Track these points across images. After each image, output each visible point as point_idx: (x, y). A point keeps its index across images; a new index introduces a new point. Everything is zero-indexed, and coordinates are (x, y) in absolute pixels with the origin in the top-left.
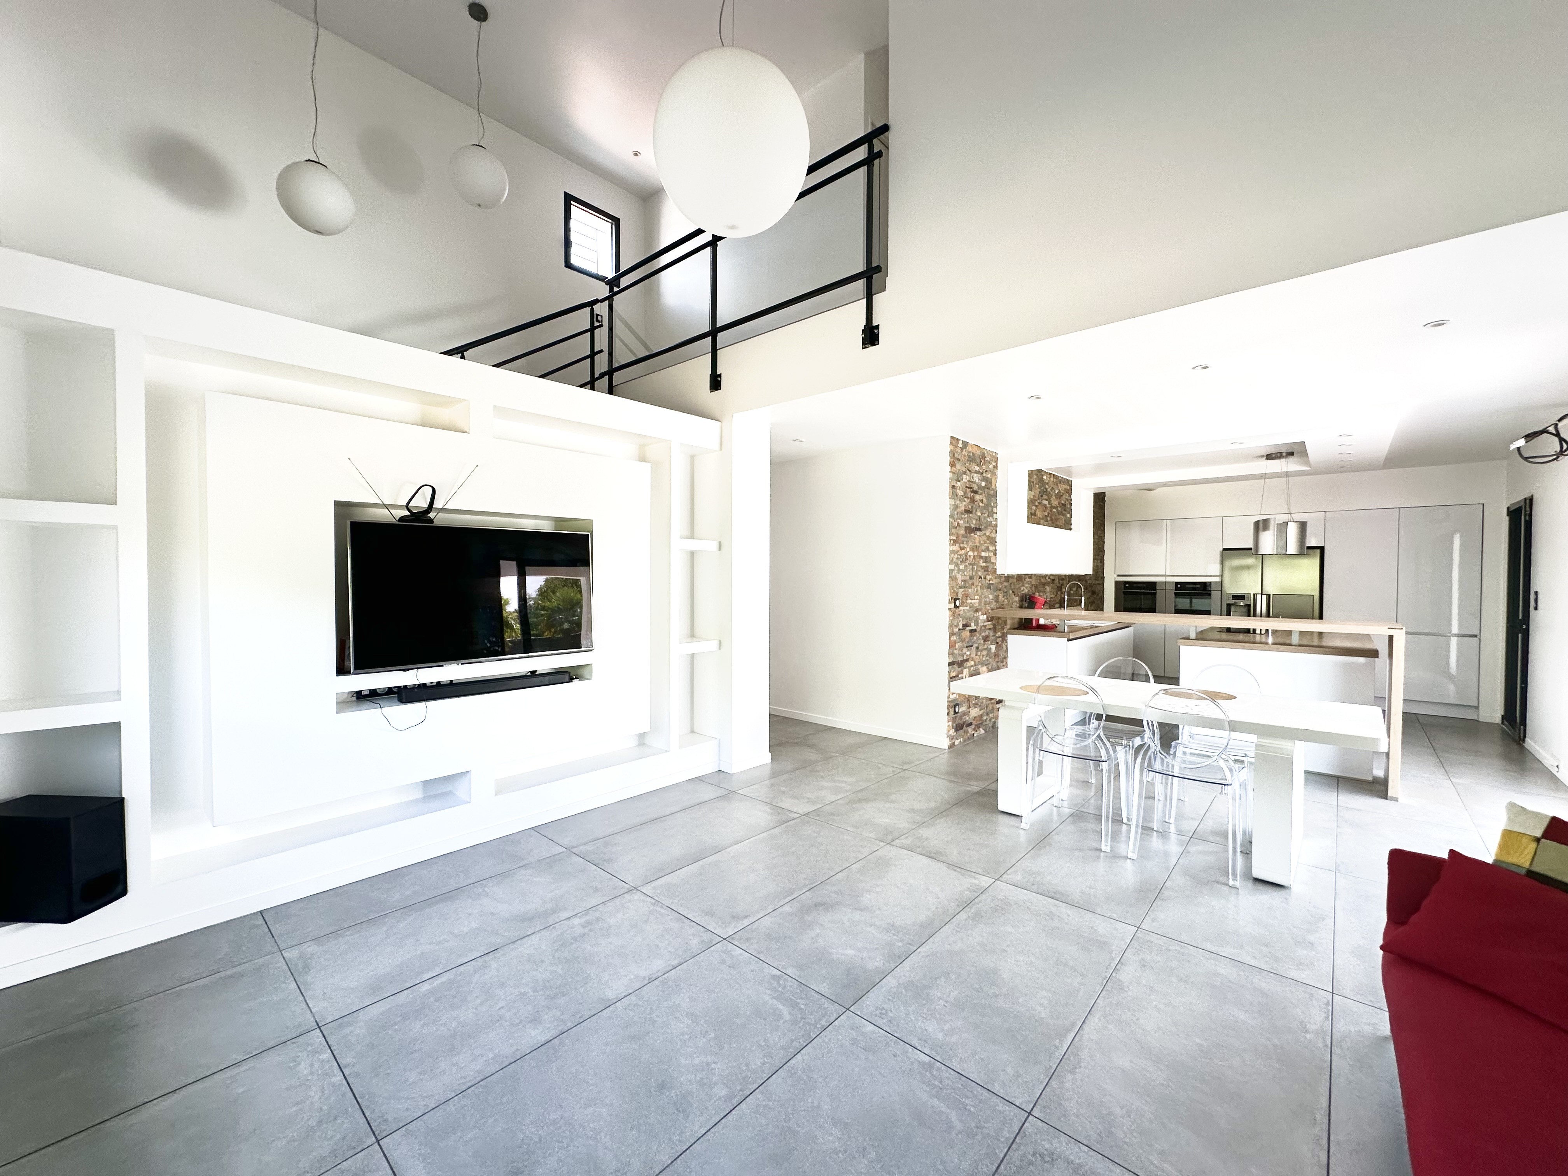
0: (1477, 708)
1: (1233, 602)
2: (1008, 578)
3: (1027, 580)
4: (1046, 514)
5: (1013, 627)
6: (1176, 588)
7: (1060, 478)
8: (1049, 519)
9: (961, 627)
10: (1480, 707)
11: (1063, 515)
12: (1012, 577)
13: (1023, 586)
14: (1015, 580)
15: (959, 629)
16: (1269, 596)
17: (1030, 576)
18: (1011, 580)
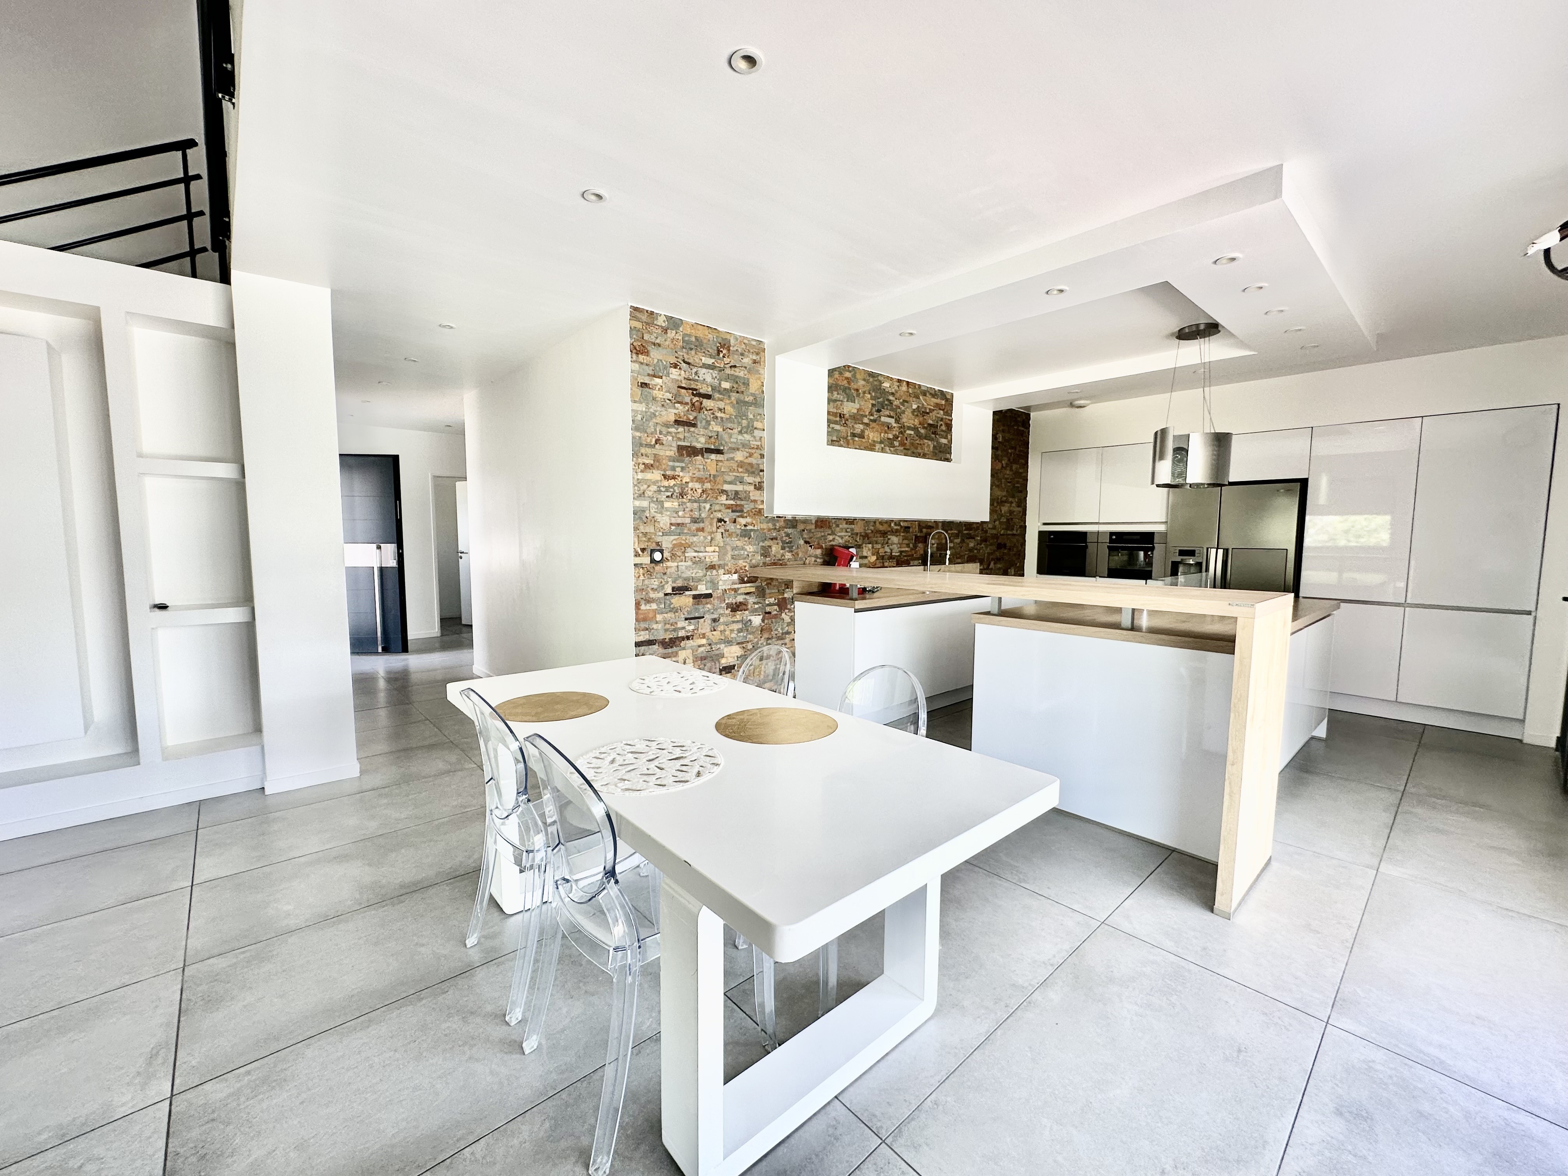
0: (1523, 721)
1: (1179, 559)
2: (793, 523)
3: (844, 525)
4: (891, 436)
5: (805, 591)
6: (1111, 541)
7: (923, 388)
8: (896, 443)
9: (669, 591)
10: (1527, 721)
11: (932, 440)
12: (805, 521)
13: (833, 533)
14: (813, 527)
15: (666, 595)
16: (1226, 551)
17: (851, 521)
18: (801, 527)
